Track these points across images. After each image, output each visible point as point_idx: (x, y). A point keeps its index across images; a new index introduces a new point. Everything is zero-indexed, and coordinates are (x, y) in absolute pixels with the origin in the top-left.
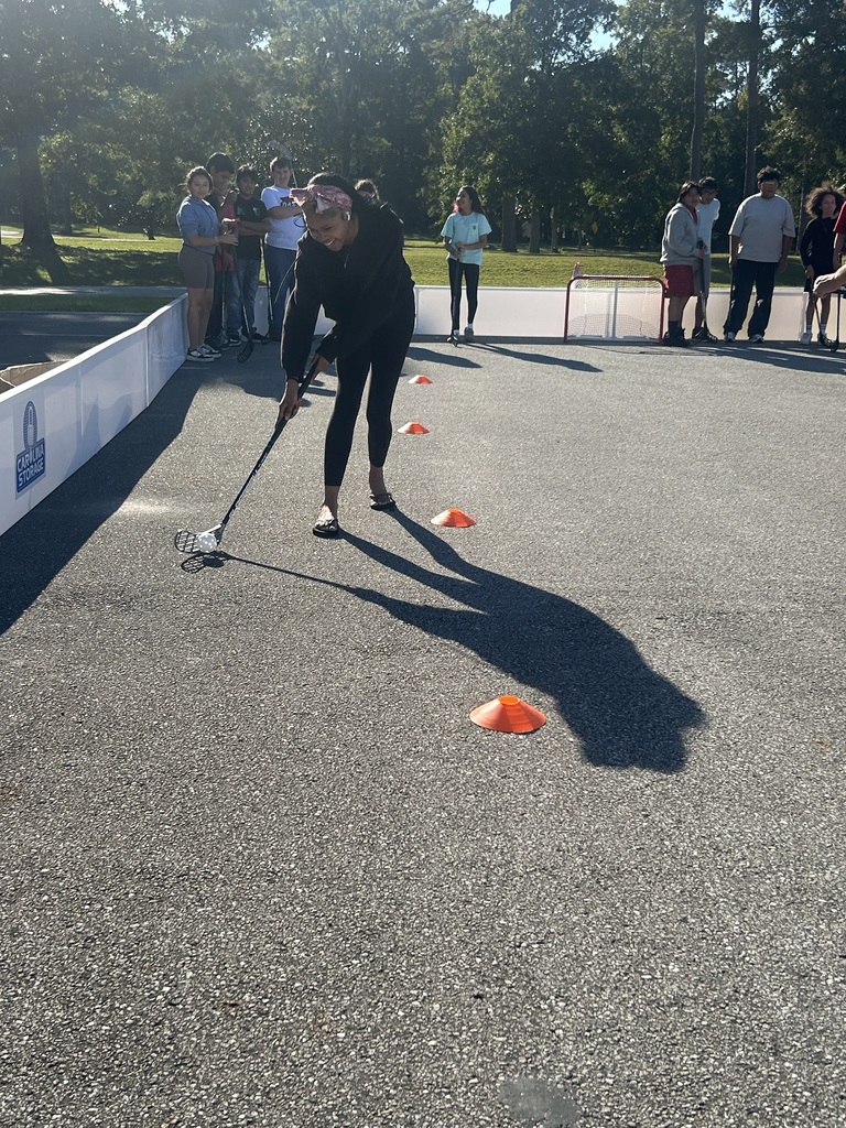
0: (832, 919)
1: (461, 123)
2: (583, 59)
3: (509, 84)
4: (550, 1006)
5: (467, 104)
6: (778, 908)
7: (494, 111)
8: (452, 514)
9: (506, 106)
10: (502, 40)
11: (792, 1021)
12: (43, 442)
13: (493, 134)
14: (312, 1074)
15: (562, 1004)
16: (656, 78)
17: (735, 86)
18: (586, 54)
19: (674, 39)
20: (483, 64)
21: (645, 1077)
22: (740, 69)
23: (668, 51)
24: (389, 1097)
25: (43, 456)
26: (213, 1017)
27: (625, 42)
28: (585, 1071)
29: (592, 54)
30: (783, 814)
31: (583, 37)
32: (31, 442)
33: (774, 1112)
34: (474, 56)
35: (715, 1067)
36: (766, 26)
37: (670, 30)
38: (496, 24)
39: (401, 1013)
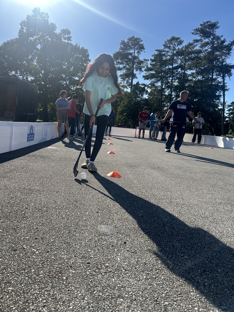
0: (177, 207)
1: (121, 107)
2: (142, 99)
3: (129, 102)
4: (113, 215)
5: (122, 104)
6: (166, 204)
7: (126, 106)
8: (111, 152)
9: (128, 105)
10: (128, 95)
11: (168, 221)
12: (34, 134)
13: (126, 110)
14: (55, 221)
15: (116, 215)
16: (154, 104)
17: (167, 107)
18: (142, 98)
19: (157, 98)
20: (125, 98)
21: (133, 228)
22: (168, 104)
23: (156, 100)
24: (72, 226)
25: (34, 137)
26: (35, 211)
27: (149, 98)
28: (119, 225)
29: (143, 98)
30: (168, 192)
31: (142, 95)
32: (31, 133)
33: (162, 235)
34: (124, 97)
35: (149, 227)
36: (173, 95)
37: (157, 96)
38: (128, 92)
39: (79, 213)
